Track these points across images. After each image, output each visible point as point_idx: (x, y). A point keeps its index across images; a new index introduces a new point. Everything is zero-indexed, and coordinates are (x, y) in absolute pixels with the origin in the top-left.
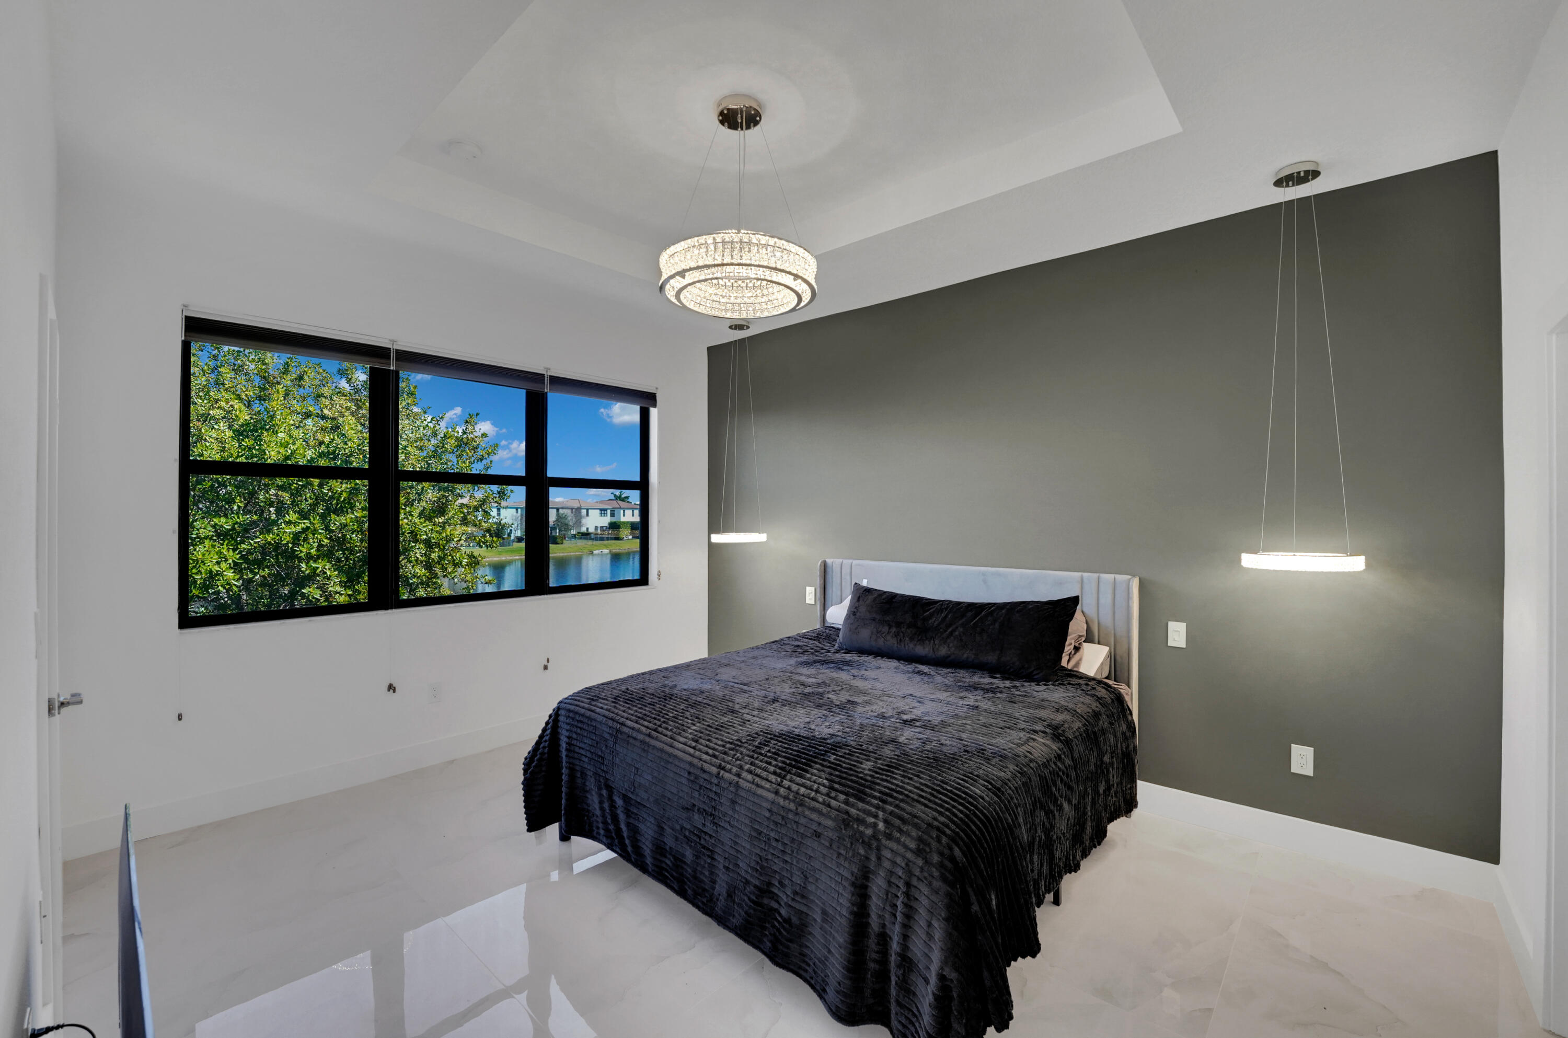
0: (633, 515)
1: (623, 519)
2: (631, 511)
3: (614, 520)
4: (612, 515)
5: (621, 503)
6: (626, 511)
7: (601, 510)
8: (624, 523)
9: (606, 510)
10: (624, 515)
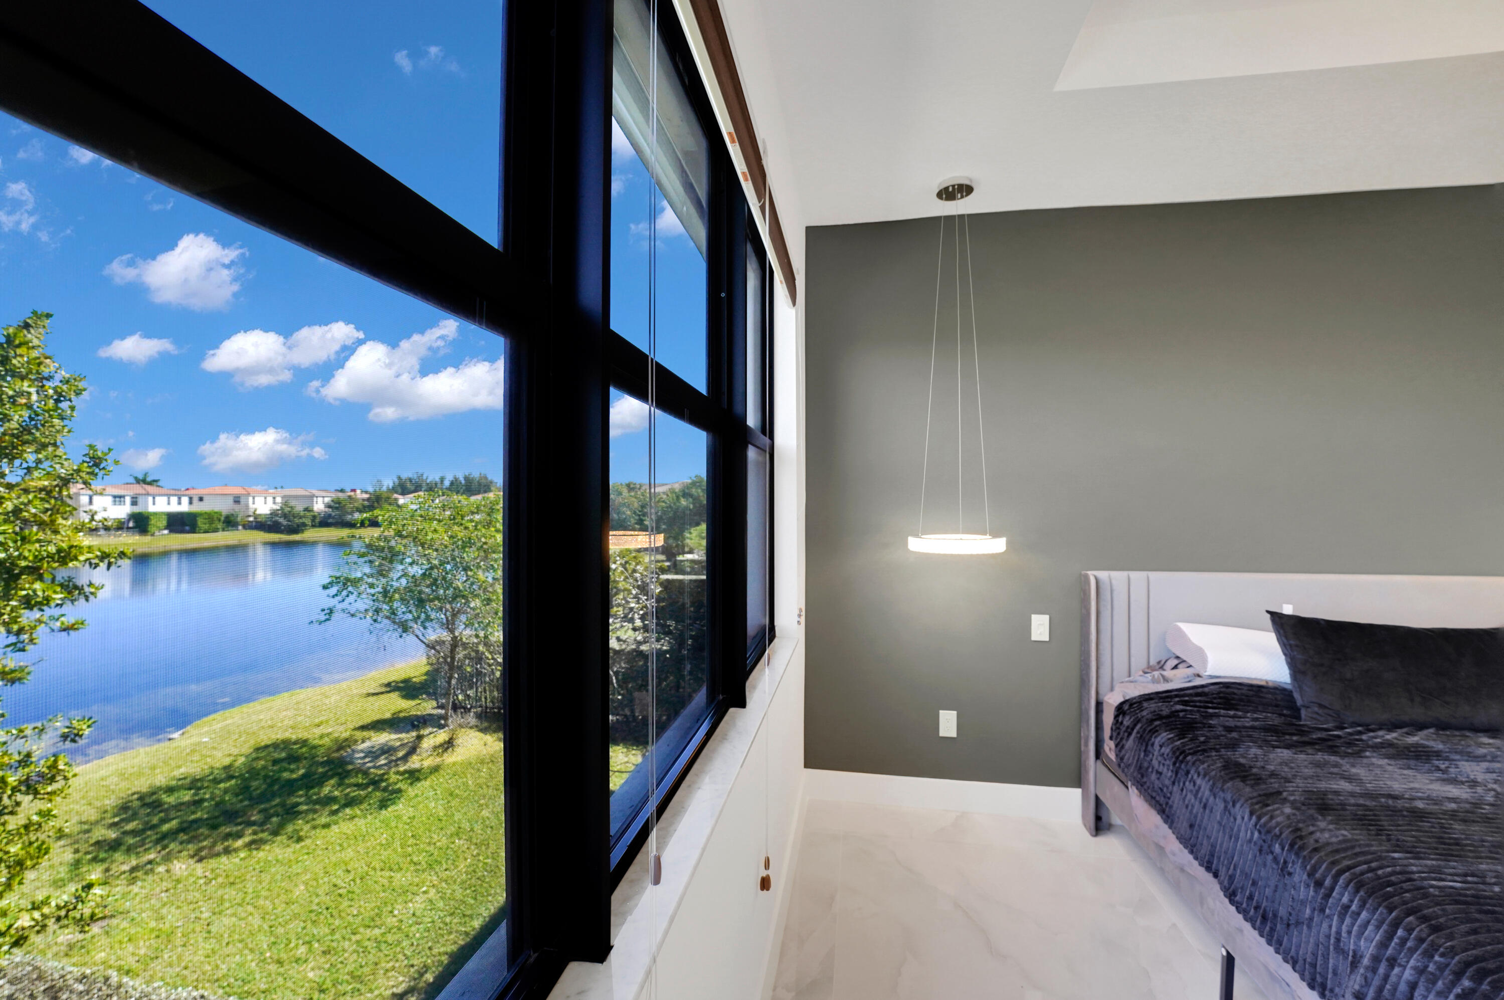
0: (169, 504)
1: (152, 509)
2: (165, 499)
3: (137, 509)
4: (134, 503)
5: (149, 488)
6: (157, 498)
7: (115, 497)
8: (155, 514)
9: (124, 497)
10: (154, 504)
